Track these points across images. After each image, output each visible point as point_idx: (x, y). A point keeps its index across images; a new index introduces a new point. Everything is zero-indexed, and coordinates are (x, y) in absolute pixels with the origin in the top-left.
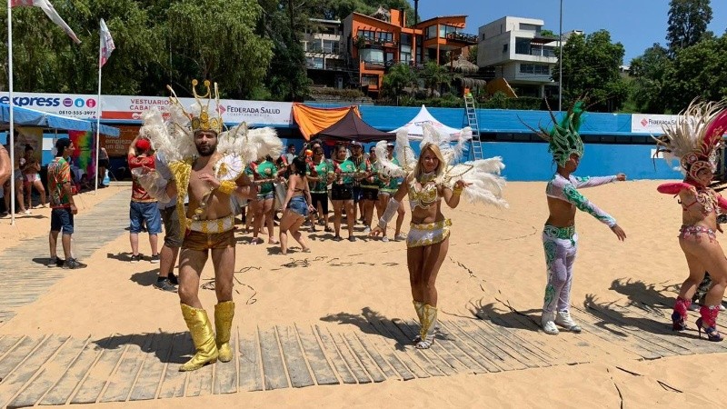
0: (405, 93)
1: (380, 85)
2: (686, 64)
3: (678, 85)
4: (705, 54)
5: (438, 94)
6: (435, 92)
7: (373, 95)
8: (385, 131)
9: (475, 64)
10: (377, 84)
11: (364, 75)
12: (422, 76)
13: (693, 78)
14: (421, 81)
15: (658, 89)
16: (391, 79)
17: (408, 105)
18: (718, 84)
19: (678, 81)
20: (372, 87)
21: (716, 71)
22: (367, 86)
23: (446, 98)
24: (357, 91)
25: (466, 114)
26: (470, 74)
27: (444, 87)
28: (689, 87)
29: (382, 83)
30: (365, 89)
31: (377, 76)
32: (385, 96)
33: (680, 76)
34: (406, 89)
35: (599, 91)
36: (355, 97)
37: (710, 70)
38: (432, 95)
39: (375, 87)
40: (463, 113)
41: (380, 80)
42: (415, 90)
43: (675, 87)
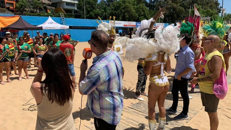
0: (26, 11)
1: (14, 8)
2: (116, 6)
3: (115, 12)
4: (121, 3)
5: (38, 11)
6: (37, 11)
7: (12, 11)
8: (35, 26)
9: (50, 1)
10: (13, 7)
11: (7, 3)
12: (32, 5)
13: (118, 10)
14: (32, 6)
15: (109, 13)
16: (19, 5)
17: (28, 15)
18: (124, 12)
19: (114, 11)
20: (11, 7)
21: (124, 9)
22: (9, 7)
23: (42, 13)
24: (5, 9)
25: (61, 20)
26: (49, 5)
27: (40, 9)
28: (117, 13)
29: (15, 6)
30: (8, 8)
31: (13, 4)
32: (18, 11)
33: (115, 10)
34: (25, 9)
35: (92, 13)
36: (4, 11)
37: (122, 8)
38: (36, 12)
39: (12, 8)
40: (60, 19)
41: (14, 5)
42: (30, 9)
43: (114, 13)
